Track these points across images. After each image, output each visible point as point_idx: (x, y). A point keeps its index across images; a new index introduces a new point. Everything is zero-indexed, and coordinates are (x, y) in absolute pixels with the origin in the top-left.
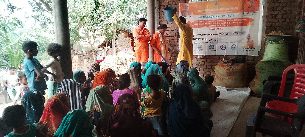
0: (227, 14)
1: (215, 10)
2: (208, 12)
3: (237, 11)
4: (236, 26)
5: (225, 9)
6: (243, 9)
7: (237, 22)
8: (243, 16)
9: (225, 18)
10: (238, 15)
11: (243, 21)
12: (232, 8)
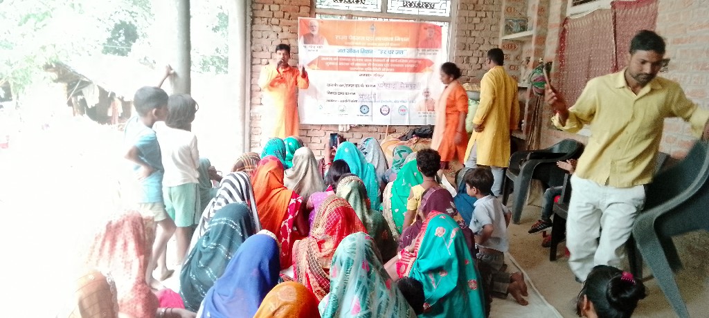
0: (390, 49)
1: (368, 38)
2: (356, 41)
3: (407, 45)
4: (406, 71)
5: (386, 39)
6: (417, 42)
7: (408, 66)
8: (416, 55)
9: (388, 56)
10: (409, 53)
11: (417, 63)
12: (399, 39)
